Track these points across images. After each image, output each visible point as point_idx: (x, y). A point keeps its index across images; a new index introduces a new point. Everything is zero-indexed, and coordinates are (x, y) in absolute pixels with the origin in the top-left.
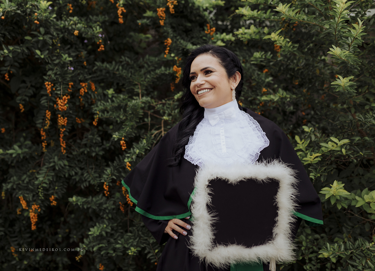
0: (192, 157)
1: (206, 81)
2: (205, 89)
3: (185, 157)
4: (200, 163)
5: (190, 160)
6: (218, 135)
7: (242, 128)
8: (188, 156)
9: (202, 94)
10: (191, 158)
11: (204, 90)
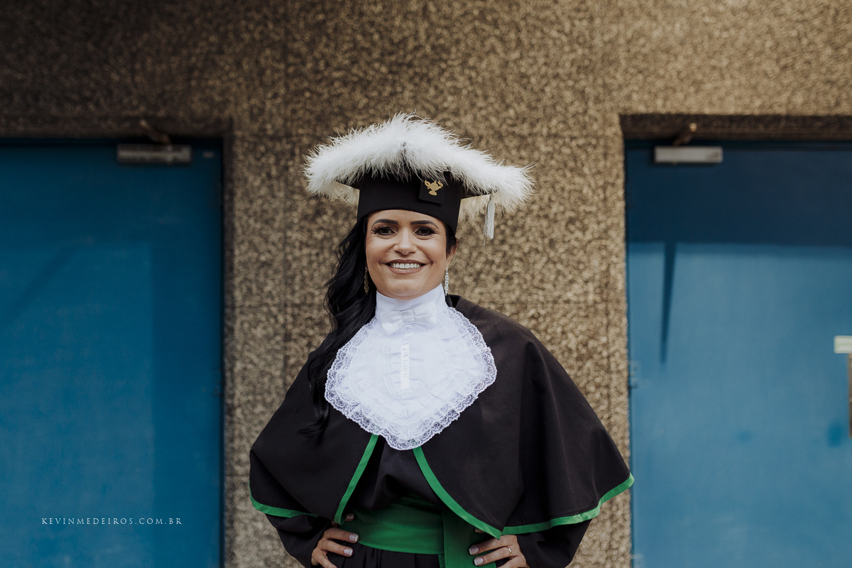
0: (341, 399)
1: (419, 248)
2: (414, 262)
3: (327, 396)
4: (357, 413)
5: (339, 408)
6: (396, 354)
7: (446, 340)
8: (332, 395)
9: (409, 271)
10: (341, 402)
11: (412, 265)
